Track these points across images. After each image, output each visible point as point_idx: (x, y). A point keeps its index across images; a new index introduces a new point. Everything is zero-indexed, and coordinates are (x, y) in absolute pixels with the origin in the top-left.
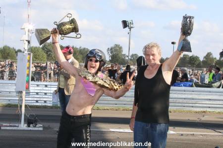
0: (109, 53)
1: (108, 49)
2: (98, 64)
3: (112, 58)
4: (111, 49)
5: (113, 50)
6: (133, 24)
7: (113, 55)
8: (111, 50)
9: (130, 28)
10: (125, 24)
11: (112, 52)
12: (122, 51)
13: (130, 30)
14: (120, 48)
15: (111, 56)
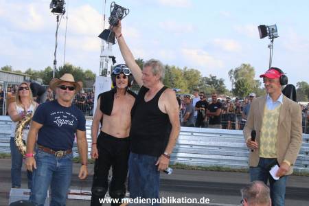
0: (233, 78)
1: (231, 71)
3: (236, 86)
4: (236, 71)
5: (239, 72)
6: (276, 31)
7: (239, 82)
8: (236, 73)
9: (272, 38)
10: (264, 31)
11: (236, 77)
12: (254, 75)
13: (272, 41)
14: (251, 70)
15: (235, 83)
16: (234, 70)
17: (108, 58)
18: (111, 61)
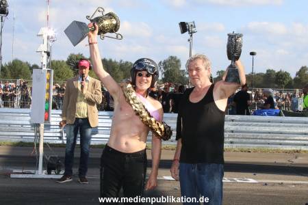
0: (162, 69)
1: (161, 62)
2: (150, 79)
3: (165, 75)
4: (165, 63)
5: (167, 64)
6: (195, 27)
7: (168, 71)
9: (191, 33)
10: (184, 27)
11: (165, 68)
12: (180, 66)
13: (191, 36)
14: (178, 61)
15: (164, 73)
16: (163, 61)
17: (43, 53)
18: (45, 55)
